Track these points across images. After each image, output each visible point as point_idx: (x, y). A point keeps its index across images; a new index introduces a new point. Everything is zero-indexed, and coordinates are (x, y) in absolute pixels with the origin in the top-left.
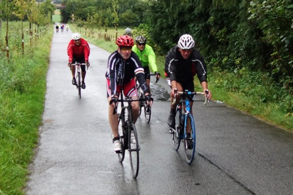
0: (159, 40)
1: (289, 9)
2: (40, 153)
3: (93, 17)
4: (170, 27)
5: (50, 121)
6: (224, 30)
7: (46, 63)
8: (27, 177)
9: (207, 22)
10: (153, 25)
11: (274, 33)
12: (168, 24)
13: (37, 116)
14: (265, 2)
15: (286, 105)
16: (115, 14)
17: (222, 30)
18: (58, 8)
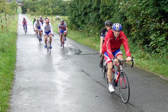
0: (74, 22)
1: (139, 6)
2: (16, 84)
3: (39, 10)
4: (80, 15)
5: (20, 67)
6: (108, 16)
7: (16, 36)
8: (10, 96)
9: (99, 13)
10: (71, 14)
11: (132, 18)
12: (79, 14)
13: (13, 64)
14: (127, 2)
15: (139, 55)
16: (50, 9)
17: (106, 16)
18: (20, 6)
